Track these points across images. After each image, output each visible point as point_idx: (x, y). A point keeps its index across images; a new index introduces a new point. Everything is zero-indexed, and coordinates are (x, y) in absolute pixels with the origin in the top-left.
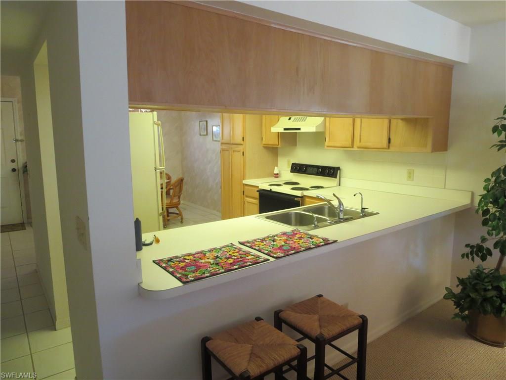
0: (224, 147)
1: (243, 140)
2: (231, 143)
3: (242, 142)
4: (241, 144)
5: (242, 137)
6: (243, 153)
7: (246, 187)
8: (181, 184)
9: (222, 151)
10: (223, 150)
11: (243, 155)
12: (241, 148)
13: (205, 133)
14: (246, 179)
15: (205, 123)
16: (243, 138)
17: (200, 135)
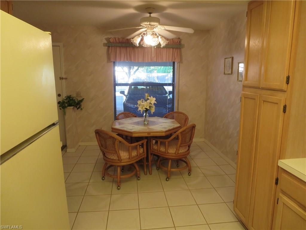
0: (248, 92)
1: (288, 83)
2: (261, 86)
3: (284, 86)
4: (282, 91)
5: (286, 75)
6: (285, 107)
7: (284, 175)
8: (193, 130)
9: (243, 99)
10: (246, 97)
11: (284, 111)
12: (281, 98)
13: (230, 72)
14: (284, 158)
15: (230, 60)
16: (288, 78)
17: (224, 74)
